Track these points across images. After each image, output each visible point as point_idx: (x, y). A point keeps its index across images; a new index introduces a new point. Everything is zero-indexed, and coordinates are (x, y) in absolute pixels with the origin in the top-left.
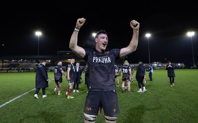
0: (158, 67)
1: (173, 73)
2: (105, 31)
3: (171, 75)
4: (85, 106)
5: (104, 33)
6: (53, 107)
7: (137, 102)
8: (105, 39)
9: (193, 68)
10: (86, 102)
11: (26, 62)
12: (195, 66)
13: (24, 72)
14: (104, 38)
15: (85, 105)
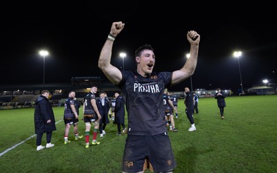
0: (202, 94)
1: (224, 102)
2: (150, 46)
3: (222, 105)
4: (124, 161)
5: (150, 49)
6: (68, 160)
7: (186, 143)
8: (151, 56)
9: (241, 95)
10: (125, 153)
11: (25, 94)
12: (243, 92)
13: (22, 108)
14: (148, 55)
15: (124, 157)
